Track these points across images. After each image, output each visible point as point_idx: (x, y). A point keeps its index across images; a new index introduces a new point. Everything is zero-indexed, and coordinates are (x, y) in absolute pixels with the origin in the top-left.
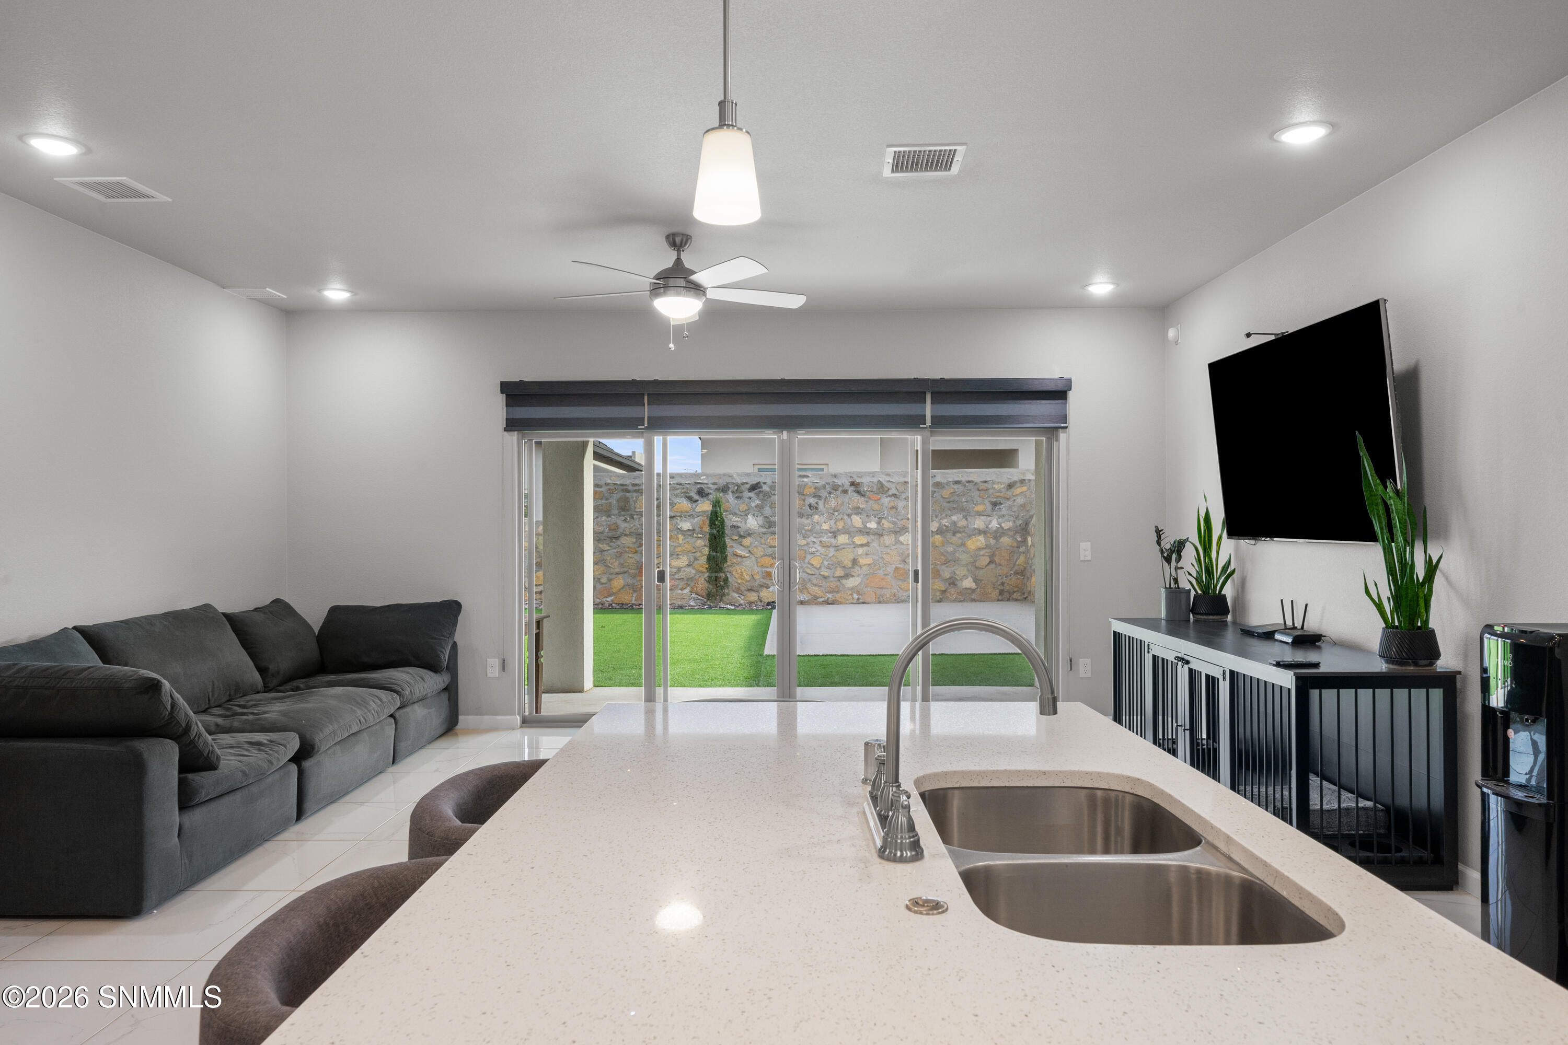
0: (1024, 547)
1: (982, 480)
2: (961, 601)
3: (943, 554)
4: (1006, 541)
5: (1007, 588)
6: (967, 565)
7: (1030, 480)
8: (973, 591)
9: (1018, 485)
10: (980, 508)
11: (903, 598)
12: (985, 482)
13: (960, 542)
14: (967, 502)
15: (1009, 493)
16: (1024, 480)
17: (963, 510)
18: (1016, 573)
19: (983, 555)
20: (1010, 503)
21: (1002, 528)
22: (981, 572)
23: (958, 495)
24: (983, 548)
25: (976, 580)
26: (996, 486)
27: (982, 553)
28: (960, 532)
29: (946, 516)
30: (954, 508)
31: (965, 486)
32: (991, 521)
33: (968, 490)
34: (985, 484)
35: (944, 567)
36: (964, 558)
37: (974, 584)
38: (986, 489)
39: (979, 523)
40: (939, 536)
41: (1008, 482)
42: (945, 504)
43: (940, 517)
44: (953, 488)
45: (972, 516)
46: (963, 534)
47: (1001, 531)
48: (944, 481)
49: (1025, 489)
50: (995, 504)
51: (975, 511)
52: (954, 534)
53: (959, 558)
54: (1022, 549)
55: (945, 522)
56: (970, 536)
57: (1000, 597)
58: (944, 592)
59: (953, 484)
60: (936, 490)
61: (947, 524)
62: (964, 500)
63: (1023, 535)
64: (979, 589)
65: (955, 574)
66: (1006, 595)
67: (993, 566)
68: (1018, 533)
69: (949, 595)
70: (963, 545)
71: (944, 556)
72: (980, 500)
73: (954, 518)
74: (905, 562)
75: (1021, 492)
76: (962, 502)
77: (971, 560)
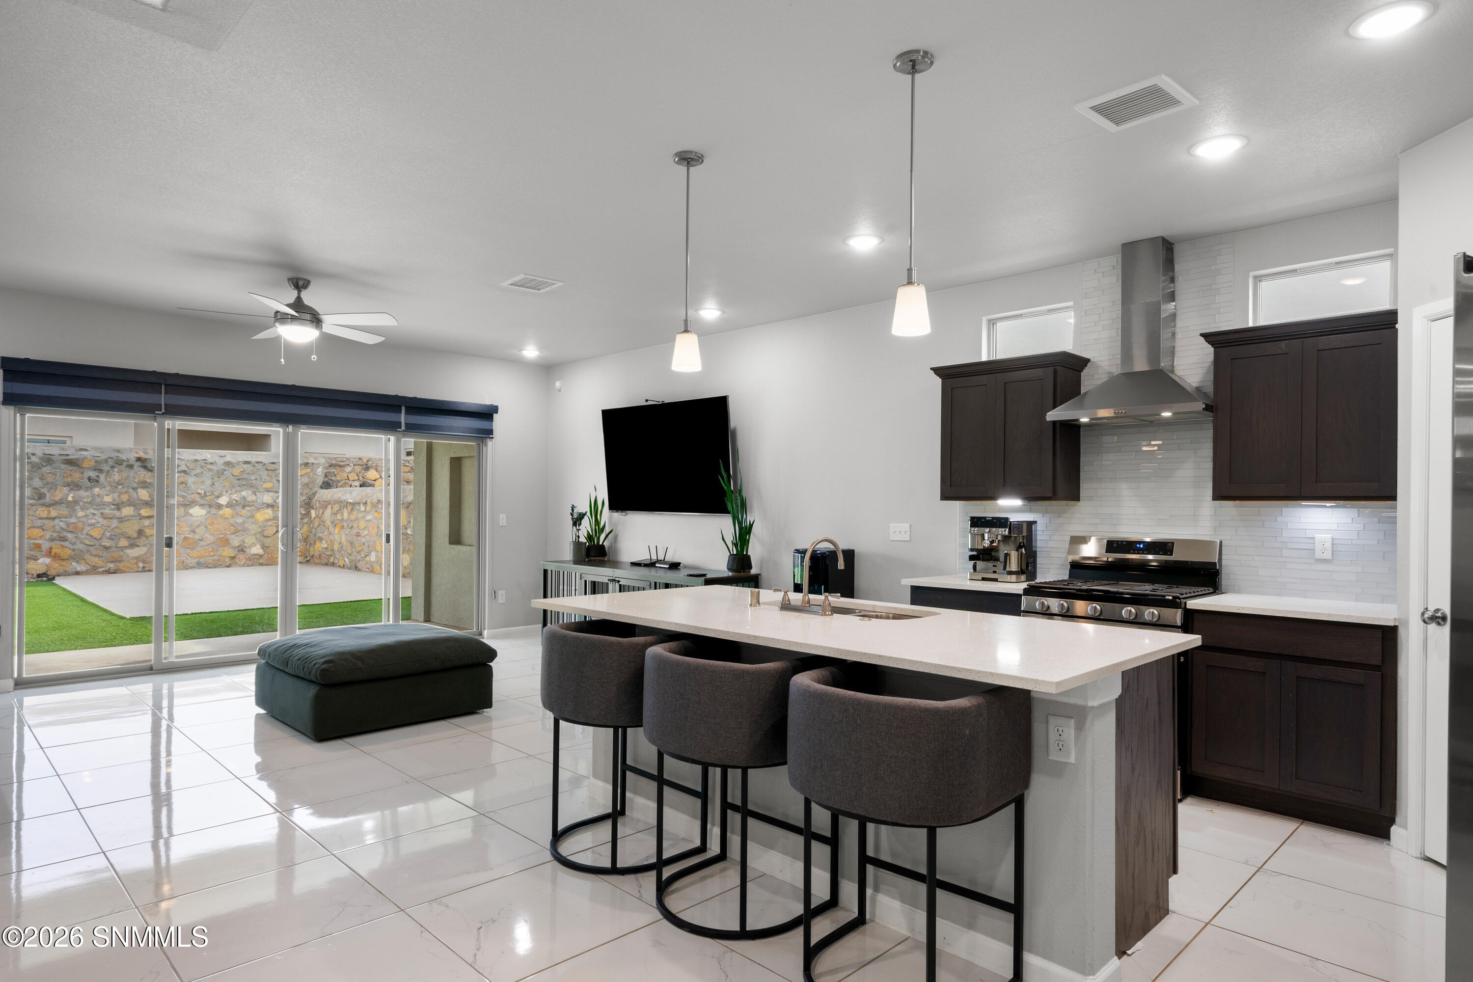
0: (307, 519)
1: (270, 462)
2: (250, 566)
3: (232, 525)
6: (255, 534)
7: (313, 463)
8: (261, 556)
10: (267, 485)
11: (191, 565)
12: (273, 463)
13: (249, 514)
14: (256, 479)
16: (308, 463)
17: (252, 486)
19: (271, 526)
22: (269, 540)
23: (248, 474)
24: (272, 520)
25: (264, 547)
27: (270, 523)
28: (249, 506)
29: (236, 491)
30: (244, 485)
31: (254, 466)
33: (257, 469)
34: (274, 465)
35: (233, 536)
36: (253, 528)
37: (262, 550)
38: (273, 469)
39: (268, 498)
40: (229, 509)
42: (235, 481)
43: (230, 492)
44: (243, 467)
45: (260, 492)
46: (252, 508)
48: (234, 461)
49: (309, 470)
51: (264, 488)
52: (244, 507)
53: (247, 528)
54: (306, 520)
55: (234, 497)
56: (258, 509)
58: (233, 558)
59: (243, 464)
60: (227, 468)
61: (237, 499)
62: (253, 478)
63: (307, 508)
64: (266, 555)
65: (244, 542)
68: (303, 507)
69: (238, 560)
70: (252, 516)
71: (234, 526)
72: (267, 478)
73: (244, 493)
74: (195, 532)
75: (306, 473)
76: (252, 480)
77: (260, 530)
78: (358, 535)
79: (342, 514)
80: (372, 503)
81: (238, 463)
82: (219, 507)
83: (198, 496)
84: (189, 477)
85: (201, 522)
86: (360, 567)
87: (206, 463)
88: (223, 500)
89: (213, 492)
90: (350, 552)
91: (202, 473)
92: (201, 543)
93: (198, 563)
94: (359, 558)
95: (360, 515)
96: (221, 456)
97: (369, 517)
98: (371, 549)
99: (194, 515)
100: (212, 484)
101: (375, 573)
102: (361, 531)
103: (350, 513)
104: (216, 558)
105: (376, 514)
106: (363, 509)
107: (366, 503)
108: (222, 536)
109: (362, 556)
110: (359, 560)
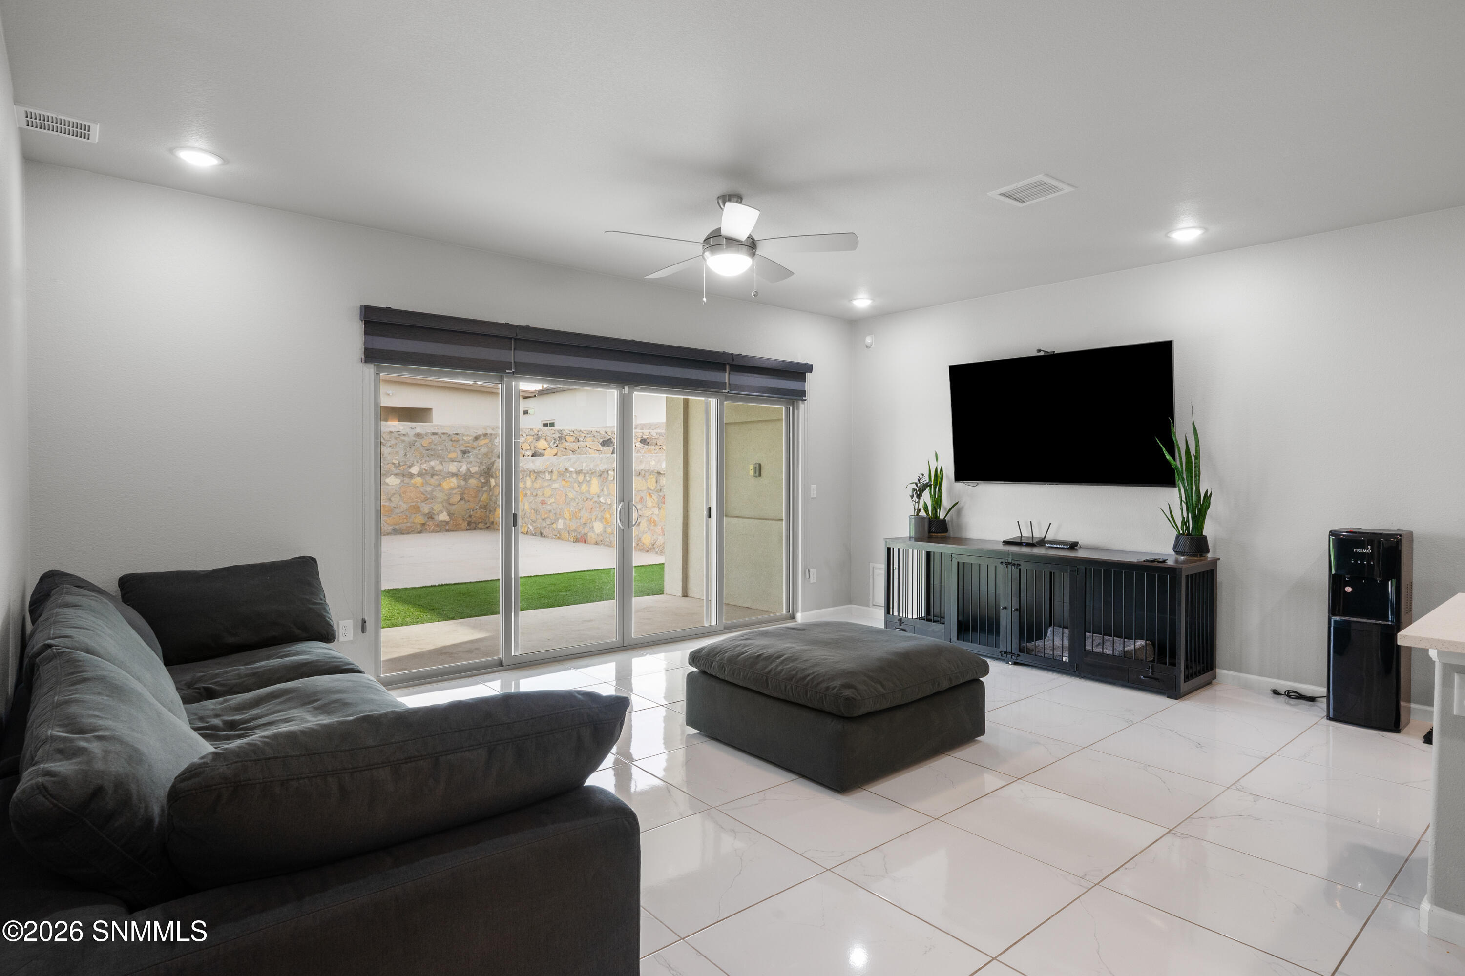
0: (486, 487)
1: (454, 433)
2: (438, 532)
3: (422, 493)
4: (473, 482)
5: (473, 519)
6: (442, 502)
7: (491, 434)
8: (447, 523)
9: (482, 437)
10: (453, 455)
11: (388, 531)
12: (457, 434)
13: (437, 483)
14: (442, 450)
15: (475, 444)
16: (487, 434)
17: (439, 456)
18: (481, 507)
19: (455, 494)
20: (475, 451)
21: (470, 472)
22: (454, 508)
23: (435, 445)
24: (456, 488)
25: (450, 514)
26: (465, 438)
27: (454, 492)
28: (437, 475)
29: (426, 461)
30: (432, 455)
31: (441, 437)
32: (461, 466)
33: (443, 440)
34: (457, 436)
35: (423, 504)
36: (440, 496)
37: (448, 517)
38: (457, 440)
39: (453, 468)
40: (420, 478)
41: (475, 435)
42: (425, 452)
43: (420, 462)
44: (431, 438)
45: (446, 462)
46: (440, 477)
47: (469, 474)
48: (423, 432)
49: (487, 441)
50: (464, 453)
51: (448, 458)
52: (432, 476)
53: (436, 496)
54: (485, 489)
55: (424, 466)
56: (444, 478)
57: (468, 527)
58: (423, 525)
59: (431, 435)
60: (417, 439)
61: (426, 468)
62: (439, 449)
63: (486, 477)
64: (452, 522)
65: (433, 509)
66: (473, 525)
67: (463, 502)
68: (483, 476)
69: (428, 527)
70: (440, 485)
71: (424, 495)
72: (452, 449)
73: (432, 463)
74: (390, 500)
75: (485, 444)
76: (438, 451)
77: (446, 498)
78: (543, 503)
79: (525, 483)
80: (558, 472)
81: (427, 434)
82: (411, 476)
83: (393, 466)
84: (385, 448)
85: (396, 491)
86: (545, 534)
87: (399, 435)
88: (415, 470)
89: (405, 462)
90: (534, 519)
91: (396, 444)
92: (397, 511)
93: (393, 529)
94: (545, 525)
95: (545, 484)
96: (412, 428)
97: (555, 486)
98: (558, 516)
99: (390, 484)
100: (405, 455)
101: (562, 540)
102: (546, 499)
103: (533, 482)
104: (409, 524)
105: (563, 483)
106: (548, 477)
107: (552, 472)
108: (414, 504)
109: (549, 523)
110: (545, 527)
